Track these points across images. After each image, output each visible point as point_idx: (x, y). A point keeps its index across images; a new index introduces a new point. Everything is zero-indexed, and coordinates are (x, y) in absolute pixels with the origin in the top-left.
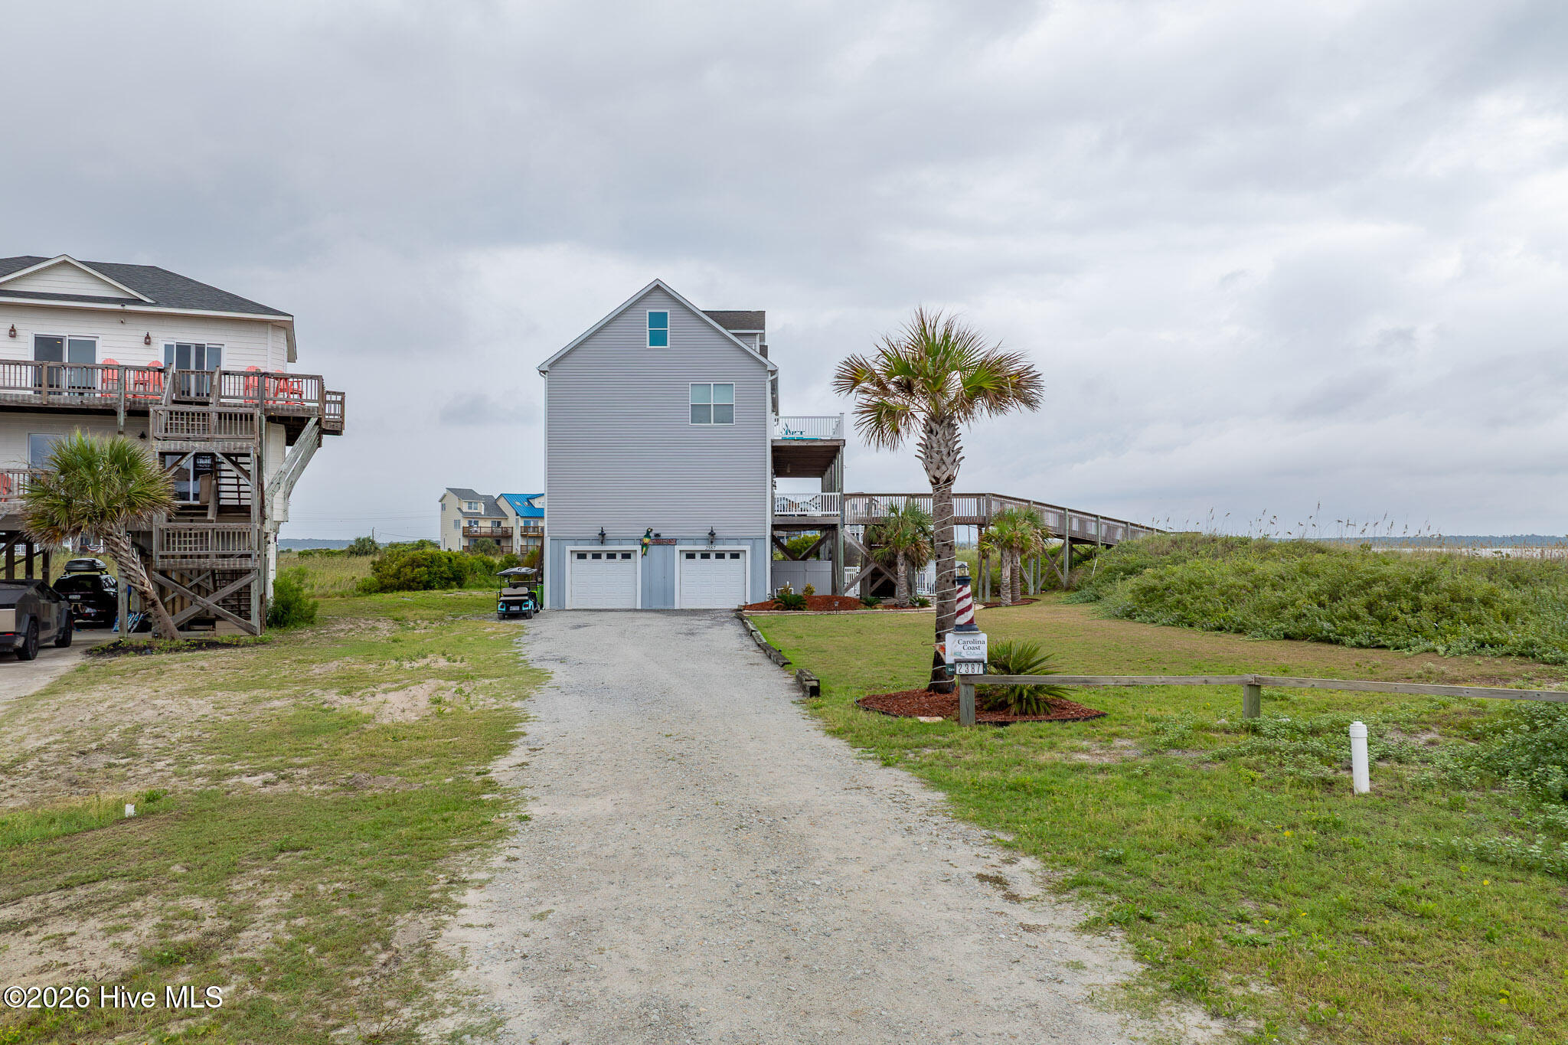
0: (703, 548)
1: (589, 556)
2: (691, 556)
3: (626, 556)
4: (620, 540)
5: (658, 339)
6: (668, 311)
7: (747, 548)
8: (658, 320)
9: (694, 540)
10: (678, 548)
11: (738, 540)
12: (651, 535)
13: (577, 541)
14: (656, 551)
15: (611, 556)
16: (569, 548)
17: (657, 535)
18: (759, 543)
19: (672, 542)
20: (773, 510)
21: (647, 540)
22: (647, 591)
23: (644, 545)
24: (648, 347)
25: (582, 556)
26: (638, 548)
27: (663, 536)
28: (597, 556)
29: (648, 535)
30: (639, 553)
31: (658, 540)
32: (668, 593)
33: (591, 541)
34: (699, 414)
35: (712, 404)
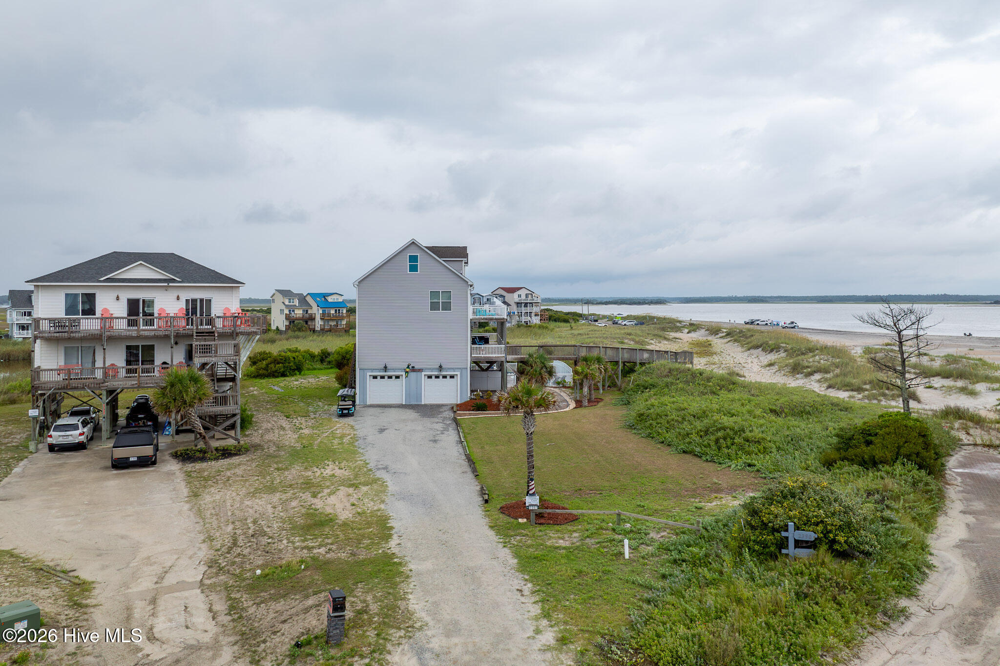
0: (436, 373)
1: (379, 378)
2: (430, 377)
3: (397, 377)
4: (394, 370)
5: (413, 268)
6: (418, 254)
7: (458, 373)
8: (413, 259)
9: (432, 370)
10: (423, 373)
11: (454, 369)
12: (410, 367)
13: (372, 370)
14: (413, 375)
15: (390, 377)
16: (369, 374)
17: (413, 367)
18: (464, 371)
19: (420, 370)
20: (471, 354)
21: (408, 370)
22: (408, 395)
23: (407, 372)
24: (408, 272)
25: (375, 377)
26: (404, 373)
27: (416, 367)
28: (382, 377)
29: (408, 367)
30: (404, 376)
31: (413, 370)
32: (419, 396)
33: (379, 370)
34: (434, 306)
35: (441, 301)
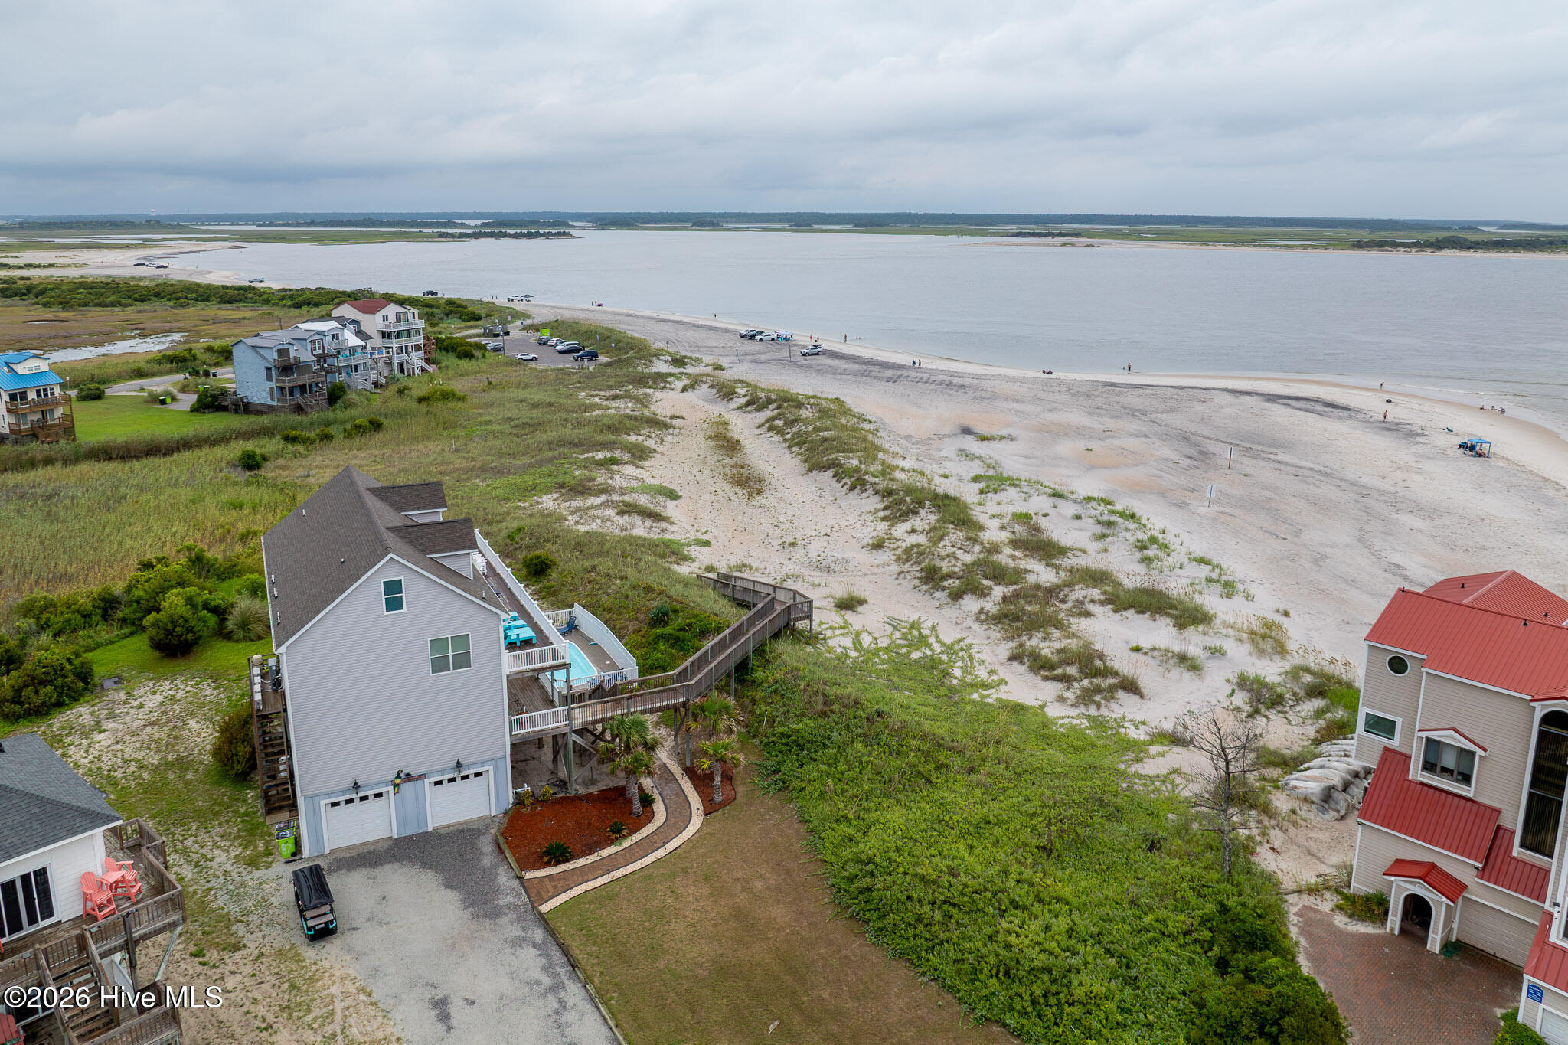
0: (451, 776)
1: (343, 803)
2: (439, 783)
3: (378, 796)
4: (372, 786)
5: (394, 604)
6: (402, 578)
7: (490, 768)
8: (393, 587)
9: (442, 772)
10: (427, 780)
11: (482, 763)
12: (402, 775)
13: (330, 795)
14: (407, 788)
15: (363, 799)
16: (323, 802)
17: (408, 775)
18: (500, 761)
19: (421, 777)
20: (511, 732)
21: (398, 781)
22: (402, 822)
23: (396, 785)
24: (386, 615)
25: (336, 804)
26: (390, 788)
27: (413, 773)
28: (350, 801)
29: (398, 776)
30: (391, 792)
31: (409, 777)
32: (422, 818)
33: (344, 792)
34: (439, 665)
35: (451, 654)
